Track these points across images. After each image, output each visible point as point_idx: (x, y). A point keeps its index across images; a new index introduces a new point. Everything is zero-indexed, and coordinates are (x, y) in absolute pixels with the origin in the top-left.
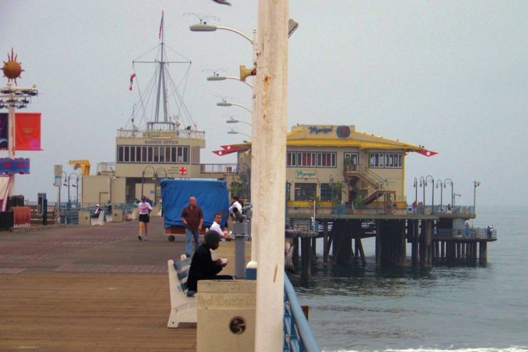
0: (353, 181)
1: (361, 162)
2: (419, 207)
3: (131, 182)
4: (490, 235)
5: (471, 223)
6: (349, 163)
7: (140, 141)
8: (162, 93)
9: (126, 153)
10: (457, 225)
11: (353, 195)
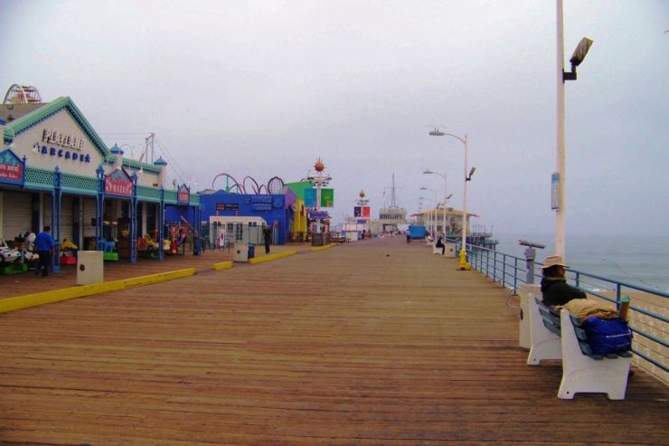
0: (453, 225)
1: (456, 219)
2: (474, 234)
3: (384, 225)
4: (497, 243)
5: (490, 239)
6: (452, 220)
7: (386, 212)
8: (393, 197)
9: (382, 216)
10: (486, 239)
11: (453, 230)
